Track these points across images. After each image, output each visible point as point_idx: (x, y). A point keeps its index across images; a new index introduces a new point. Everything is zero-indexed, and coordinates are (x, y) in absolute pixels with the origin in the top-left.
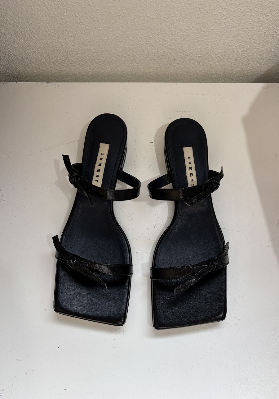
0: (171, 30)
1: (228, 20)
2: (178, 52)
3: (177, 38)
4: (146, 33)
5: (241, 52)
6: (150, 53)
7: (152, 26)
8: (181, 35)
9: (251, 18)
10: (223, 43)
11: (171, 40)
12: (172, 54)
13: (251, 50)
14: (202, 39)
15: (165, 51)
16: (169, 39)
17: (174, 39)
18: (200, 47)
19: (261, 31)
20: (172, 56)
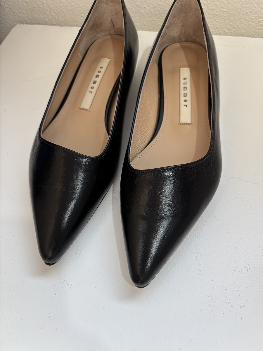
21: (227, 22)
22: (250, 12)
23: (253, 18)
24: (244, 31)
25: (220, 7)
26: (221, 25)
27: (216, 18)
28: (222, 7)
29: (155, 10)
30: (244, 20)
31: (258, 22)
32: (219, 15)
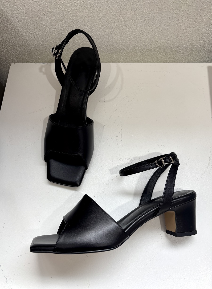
0: (137, 29)
1: (179, 22)
2: (142, 44)
3: (141, 34)
4: (119, 31)
5: (188, 45)
6: (121, 45)
7: (124, 26)
8: (145, 32)
9: (196, 20)
10: (175, 38)
11: (137, 36)
12: (137, 46)
13: (196, 43)
14: (160, 35)
15: (132, 43)
16: (135, 35)
17: (139, 35)
18: (158, 41)
19: (203, 30)
20: (137, 47)
21: (158, 53)
22: (174, 47)
23: (176, 50)
24: (170, 57)
25: (154, 45)
26: (154, 54)
27: (151, 51)
28: (155, 45)
29: (110, 49)
30: (170, 51)
31: (179, 52)
32: (153, 50)
